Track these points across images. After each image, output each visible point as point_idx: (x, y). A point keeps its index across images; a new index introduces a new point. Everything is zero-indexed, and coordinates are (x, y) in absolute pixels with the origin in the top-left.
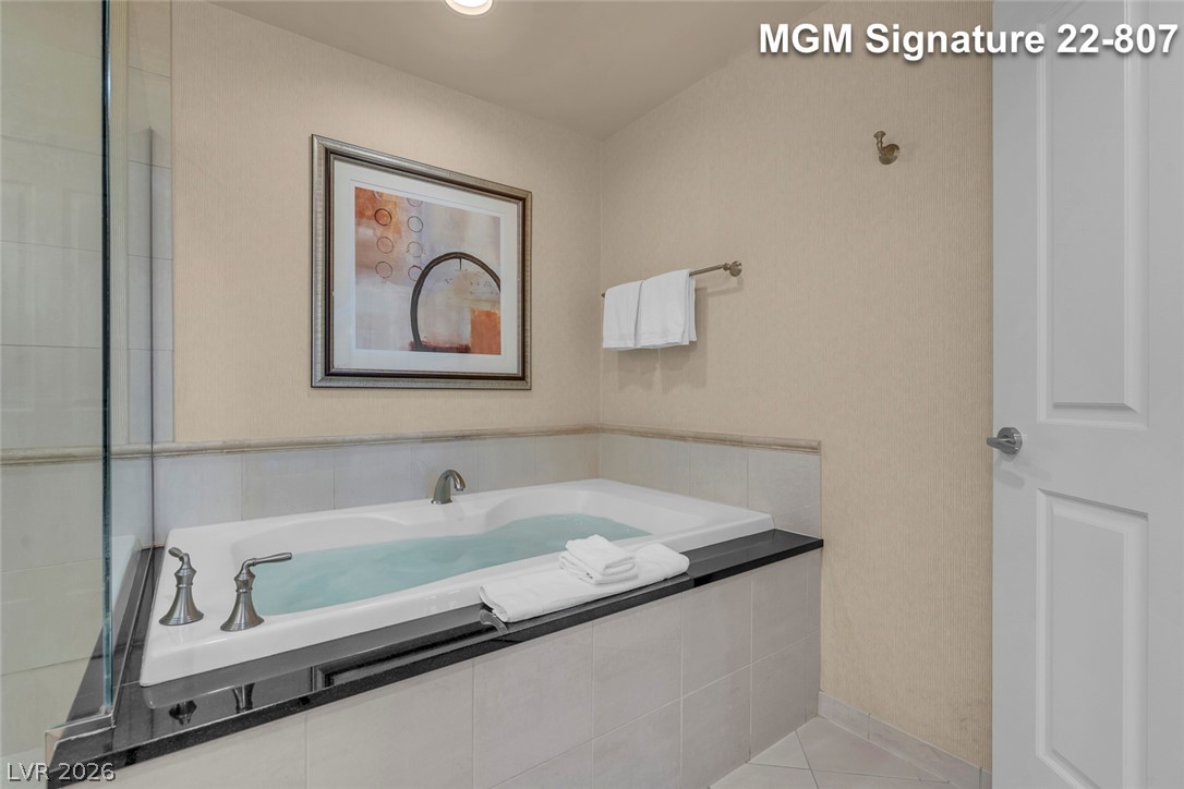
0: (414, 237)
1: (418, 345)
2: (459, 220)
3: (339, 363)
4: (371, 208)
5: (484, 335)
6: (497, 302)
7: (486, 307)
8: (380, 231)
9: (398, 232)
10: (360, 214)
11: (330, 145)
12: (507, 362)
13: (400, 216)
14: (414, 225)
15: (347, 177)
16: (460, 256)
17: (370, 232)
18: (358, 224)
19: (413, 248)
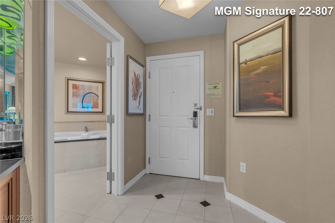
0: (82, 91)
1: (83, 107)
2: (90, 87)
3: (70, 110)
4: (75, 87)
5: (95, 105)
6: (98, 100)
7: (96, 101)
8: (76, 90)
9: (80, 90)
10: (73, 88)
11: (68, 78)
12: (100, 109)
13: (80, 87)
14: (83, 89)
15: (71, 83)
16: (91, 93)
17: (75, 91)
18: (73, 89)
19: (82, 92)
